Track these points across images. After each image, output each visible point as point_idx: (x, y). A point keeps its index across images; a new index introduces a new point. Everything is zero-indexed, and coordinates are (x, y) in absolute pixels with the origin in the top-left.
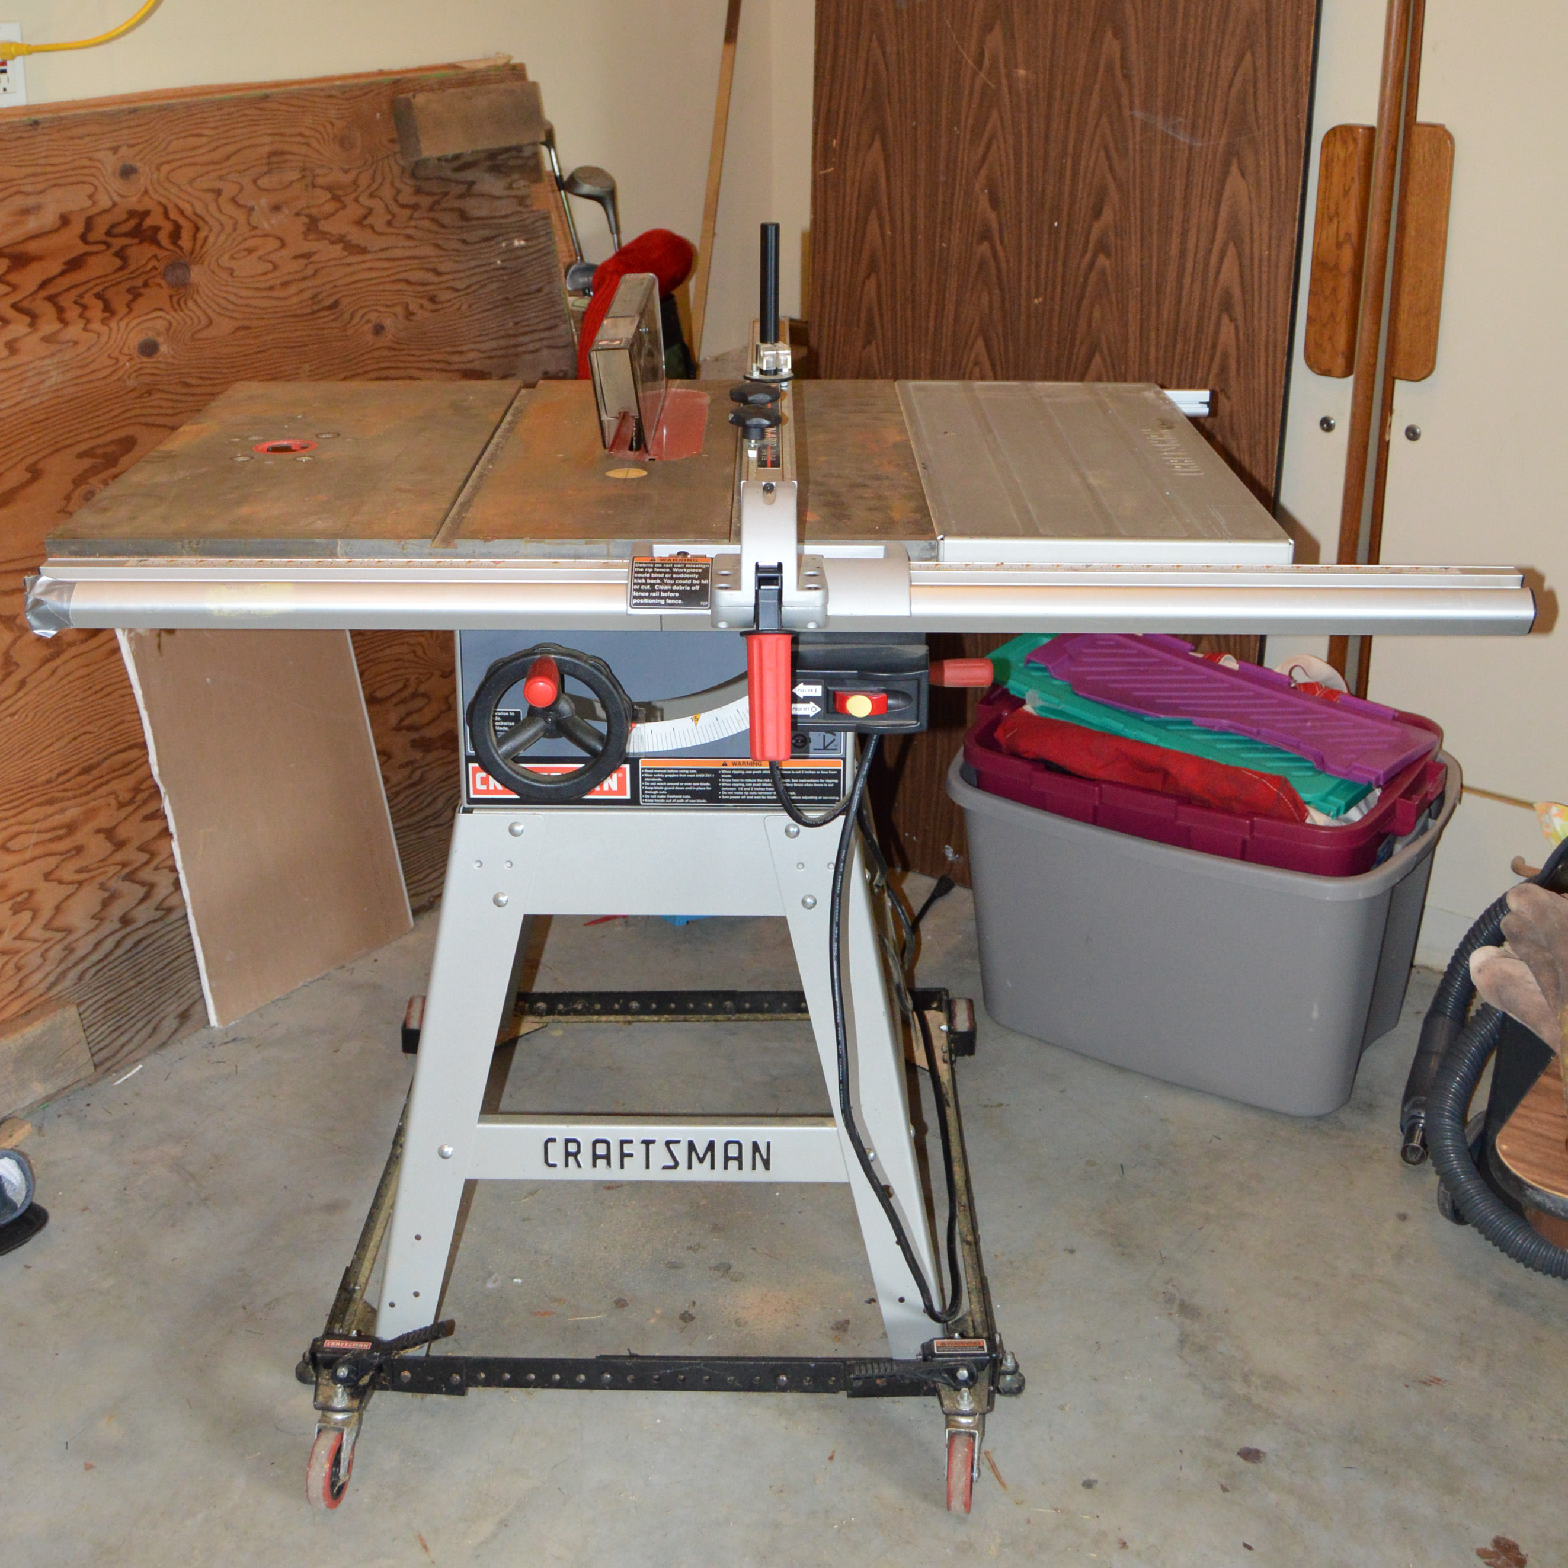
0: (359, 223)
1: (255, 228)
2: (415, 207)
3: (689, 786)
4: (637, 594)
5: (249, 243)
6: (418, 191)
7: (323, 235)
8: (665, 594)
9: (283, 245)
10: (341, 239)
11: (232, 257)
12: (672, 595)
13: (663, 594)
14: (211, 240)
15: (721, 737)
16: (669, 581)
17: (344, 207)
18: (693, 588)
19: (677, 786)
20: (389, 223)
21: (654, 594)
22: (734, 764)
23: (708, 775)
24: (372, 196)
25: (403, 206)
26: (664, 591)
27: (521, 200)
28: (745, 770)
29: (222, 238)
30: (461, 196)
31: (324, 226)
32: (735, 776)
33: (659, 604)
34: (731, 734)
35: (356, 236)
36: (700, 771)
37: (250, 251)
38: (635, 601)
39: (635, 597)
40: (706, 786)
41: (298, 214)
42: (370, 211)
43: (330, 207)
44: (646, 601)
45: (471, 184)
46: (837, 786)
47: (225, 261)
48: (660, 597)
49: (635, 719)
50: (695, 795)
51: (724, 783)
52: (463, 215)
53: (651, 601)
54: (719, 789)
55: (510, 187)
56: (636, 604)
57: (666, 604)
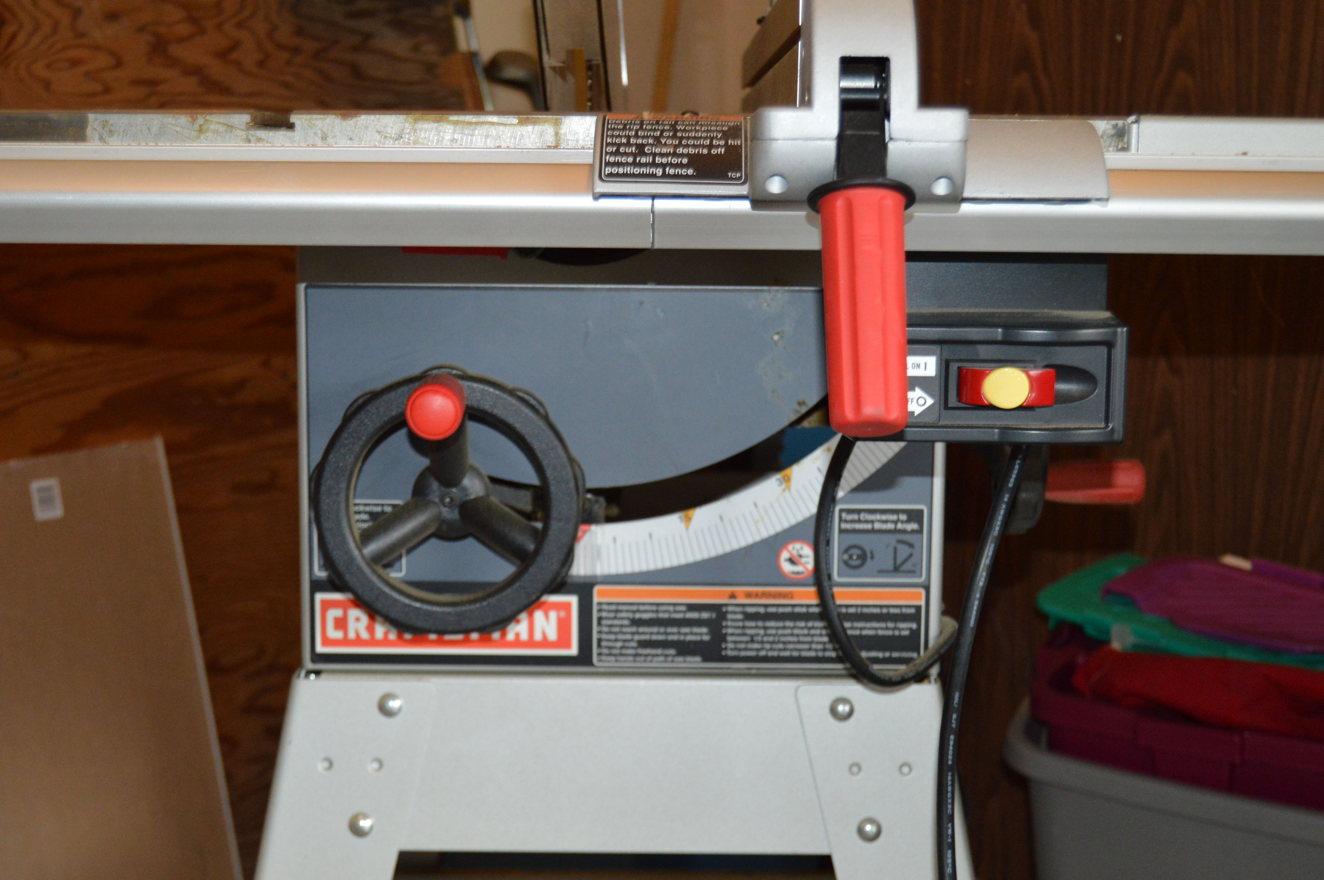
0: (223, 55)
1: (81, 35)
2: (296, 50)
3: (674, 634)
4: (612, 159)
5: (72, 53)
6: (299, 32)
7: (173, 62)
8: (664, 160)
9: (119, 63)
10: (196, 71)
11: (48, 66)
12: (675, 161)
13: (658, 160)
14: (21, 38)
15: (728, 549)
16: (669, 142)
17: (202, 31)
18: (714, 151)
19: (655, 633)
20: (261, 64)
21: (643, 160)
22: (749, 595)
23: (705, 615)
24: (240, 25)
25: (280, 46)
26: (662, 155)
27: (430, 68)
28: (766, 606)
29: (36, 40)
30: (355, 49)
31: (176, 50)
32: (749, 617)
33: (653, 176)
34: (743, 544)
35: (216, 69)
36: (692, 607)
37: (75, 63)
38: (608, 170)
39: (608, 164)
40: (702, 634)
41: (141, 29)
42: (235, 45)
43: (184, 29)
44: (629, 170)
45: (368, 36)
46: (915, 634)
47: (39, 68)
48: (654, 164)
49: (589, 519)
50: (684, 649)
51: (730, 628)
52: (357, 72)
53: (637, 170)
54: (723, 638)
55: (416, 49)
56: (611, 175)
57: (664, 175)
